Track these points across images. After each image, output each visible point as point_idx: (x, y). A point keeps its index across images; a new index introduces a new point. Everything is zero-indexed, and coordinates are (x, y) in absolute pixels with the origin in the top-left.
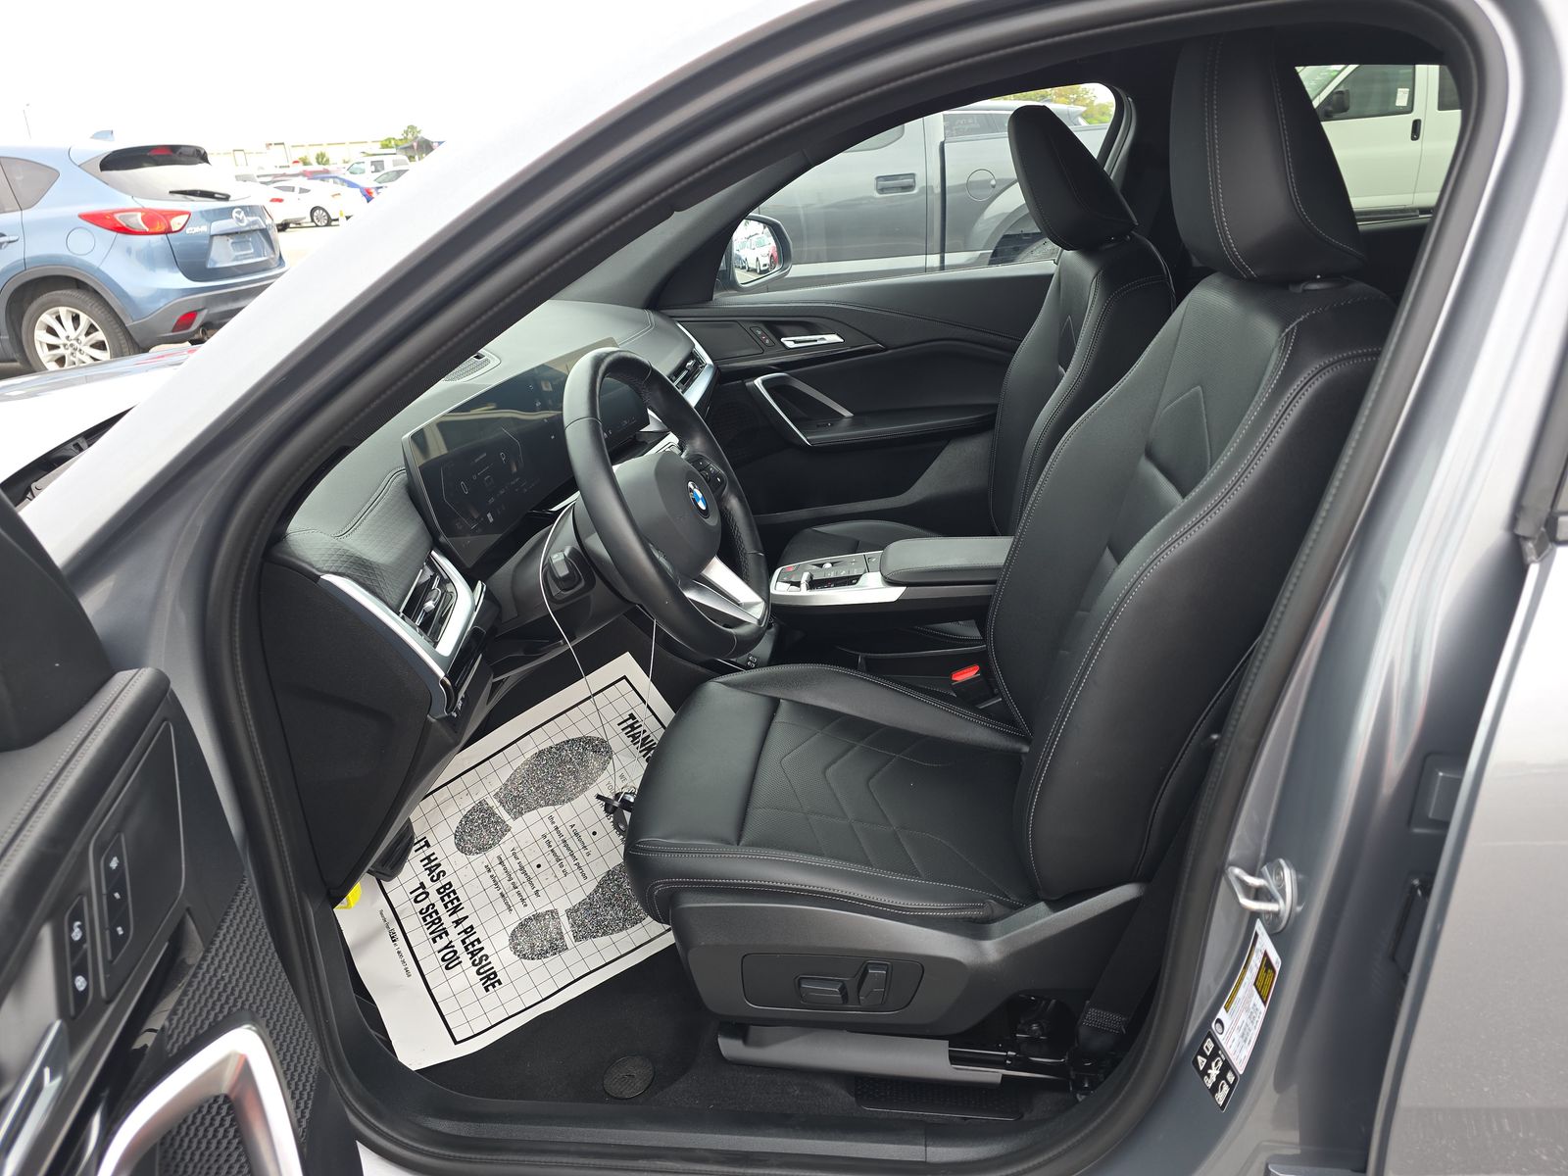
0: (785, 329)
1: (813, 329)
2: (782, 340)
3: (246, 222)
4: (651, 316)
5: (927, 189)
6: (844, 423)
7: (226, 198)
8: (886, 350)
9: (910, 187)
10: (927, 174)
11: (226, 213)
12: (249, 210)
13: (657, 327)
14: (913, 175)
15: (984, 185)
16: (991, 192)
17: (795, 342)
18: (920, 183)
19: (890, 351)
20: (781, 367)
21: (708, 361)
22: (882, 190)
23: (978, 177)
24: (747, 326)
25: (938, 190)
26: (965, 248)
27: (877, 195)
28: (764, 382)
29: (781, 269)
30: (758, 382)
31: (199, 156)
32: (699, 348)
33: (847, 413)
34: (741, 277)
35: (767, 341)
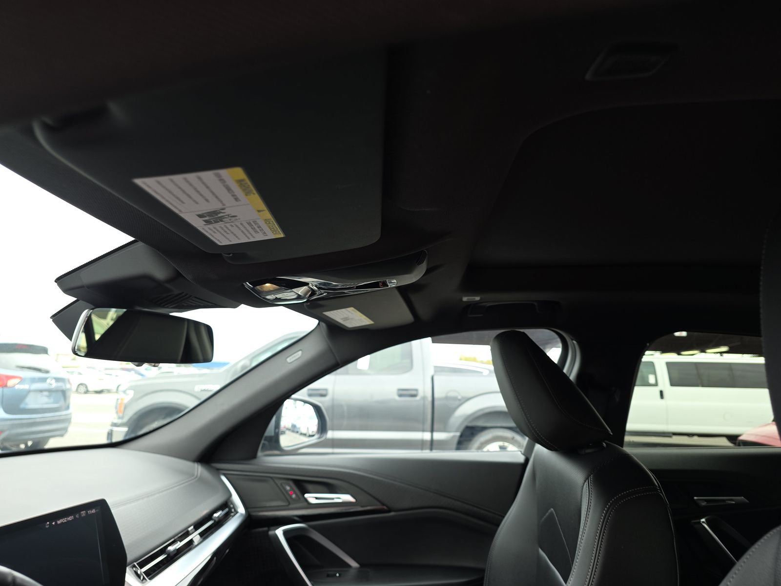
0: (309, 487)
1: (332, 489)
2: (306, 495)
3: (54, 385)
4: (199, 469)
5: (424, 398)
6: (352, 572)
7: (47, 372)
8: (389, 511)
9: (414, 396)
10: (424, 390)
11: (44, 380)
12: (57, 380)
13: (201, 480)
14: (416, 390)
15: (455, 399)
16: (457, 403)
17: (317, 498)
18: (421, 394)
19: (392, 514)
20: (303, 519)
21: (241, 510)
22: (400, 396)
23: (452, 394)
24: (279, 482)
25: (430, 399)
26: (444, 430)
27: (397, 398)
28: (285, 533)
29: (319, 438)
30: (279, 532)
31: (44, 351)
32: (236, 498)
33: (354, 564)
34: (286, 441)
35: (294, 496)
